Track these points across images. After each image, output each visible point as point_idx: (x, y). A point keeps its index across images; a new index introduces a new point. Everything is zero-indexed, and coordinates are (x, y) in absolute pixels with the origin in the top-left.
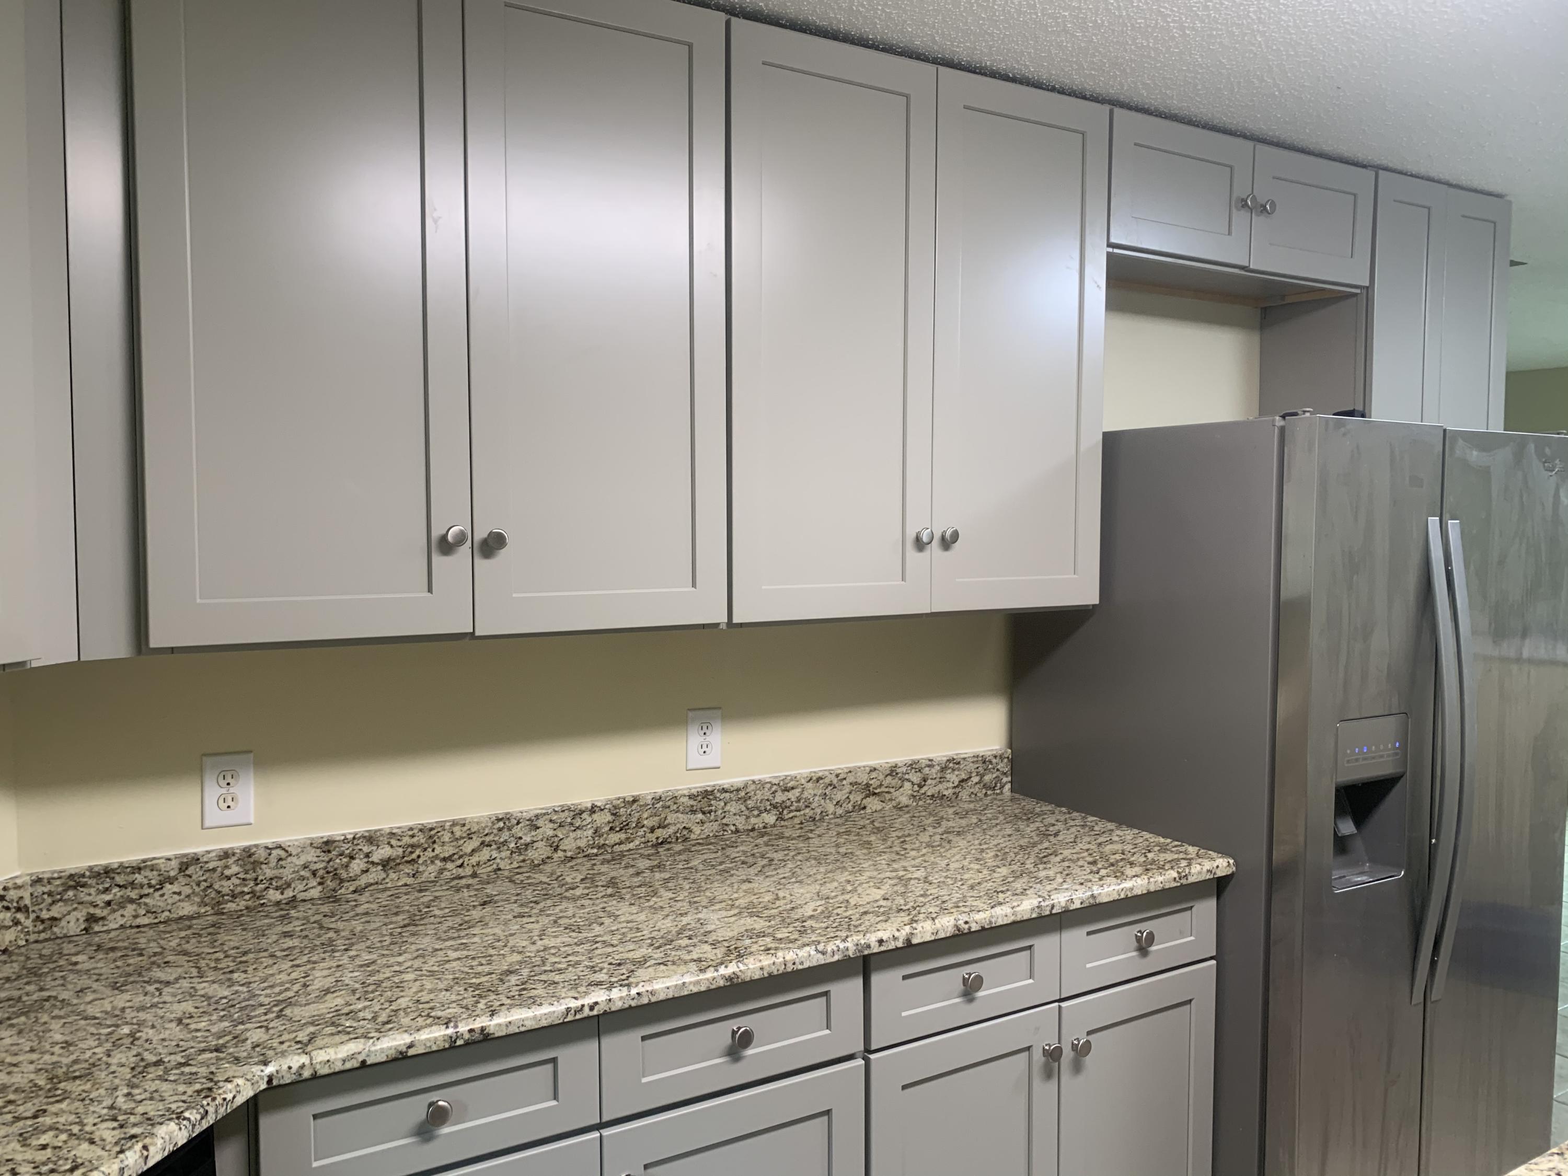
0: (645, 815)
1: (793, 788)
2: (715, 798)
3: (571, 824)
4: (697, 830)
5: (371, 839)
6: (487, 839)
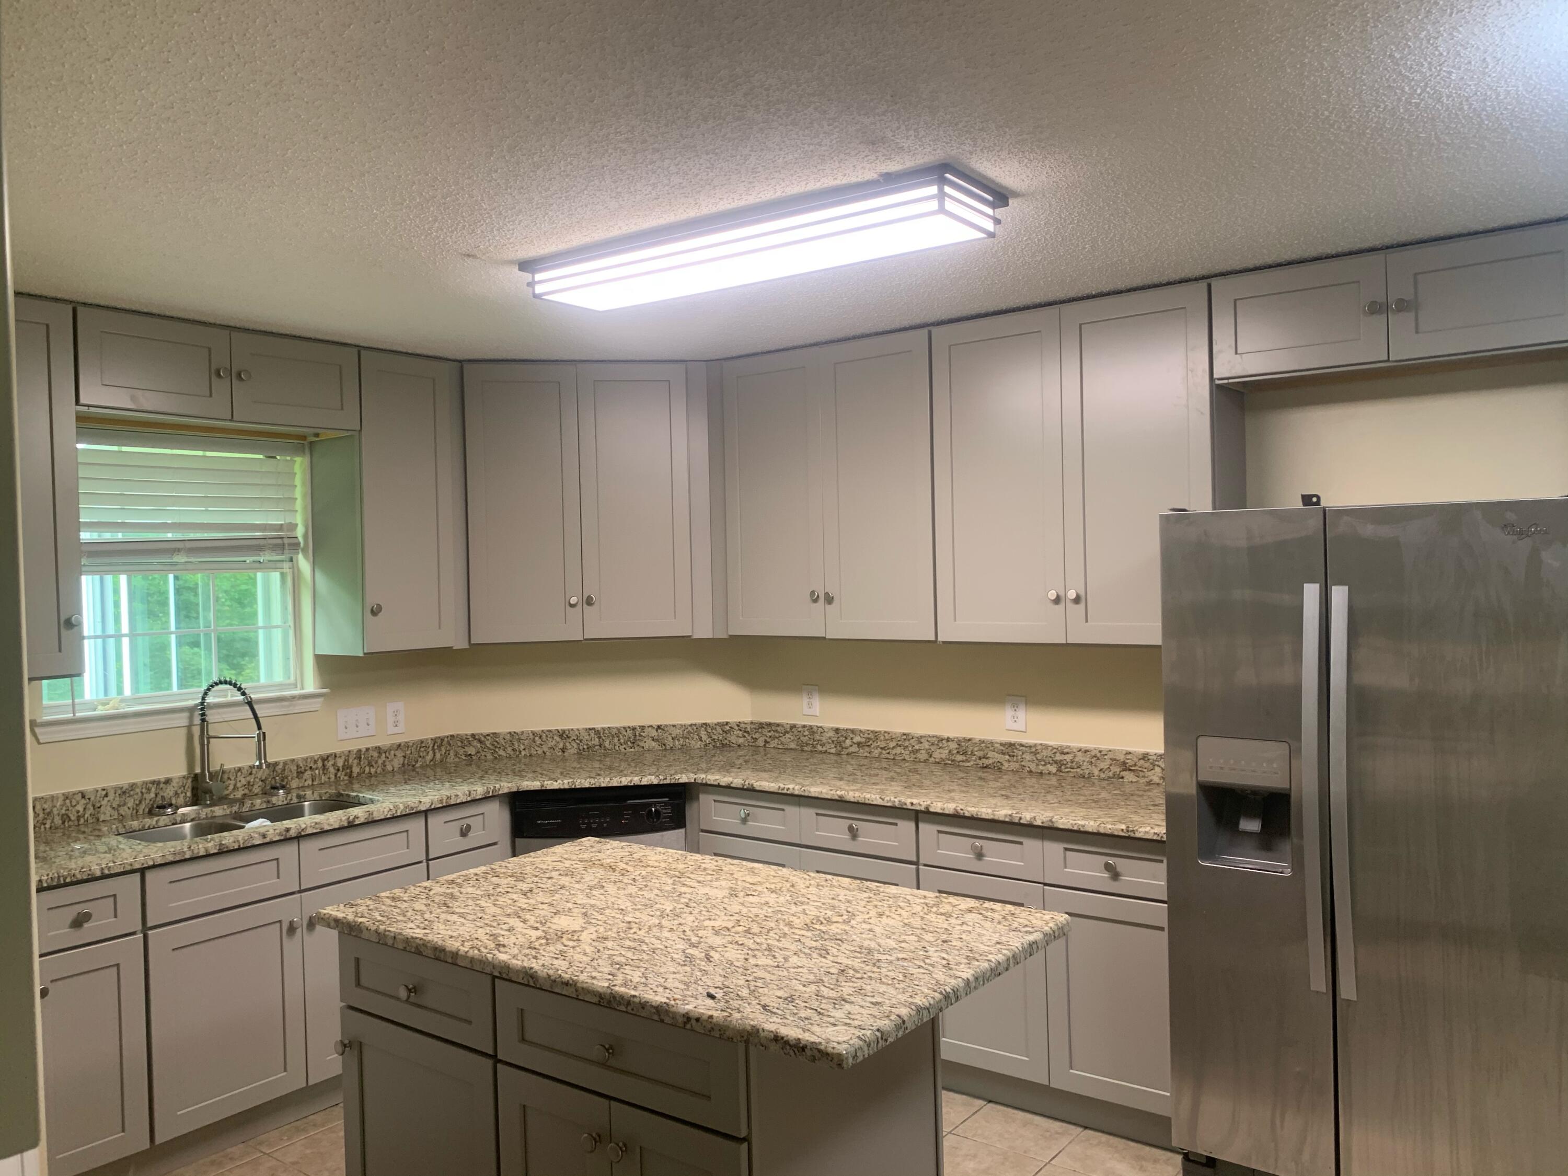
0: (976, 749)
1: (1068, 753)
2: (1016, 749)
3: (938, 745)
4: (1006, 765)
6: (900, 743)
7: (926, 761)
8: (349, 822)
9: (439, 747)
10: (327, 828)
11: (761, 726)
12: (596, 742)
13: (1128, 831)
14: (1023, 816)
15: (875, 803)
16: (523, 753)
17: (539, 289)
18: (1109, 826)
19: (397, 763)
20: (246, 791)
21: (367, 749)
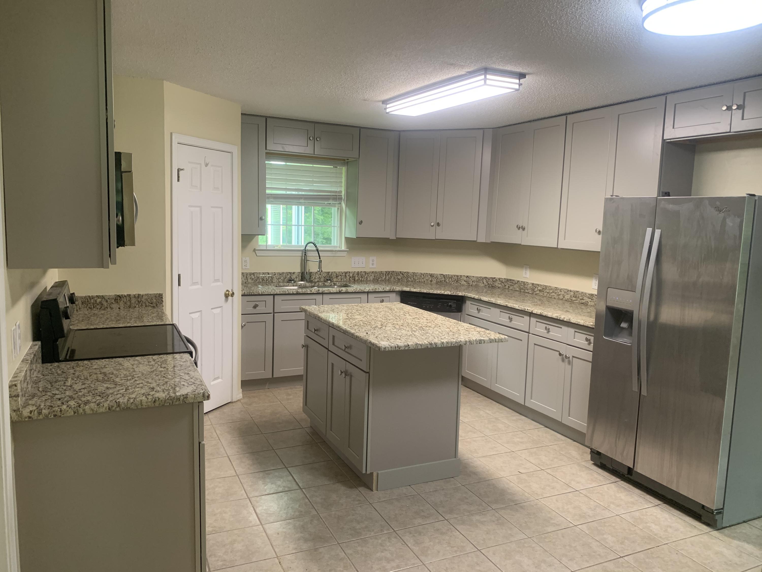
0: (580, 296)
2: (594, 296)
3: (567, 293)
4: (590, 303)
5: (538, 285)
6: (554, 291)
7: (562, 299)
8: (339, 291)
9: (388, 275)
10: (332, 292)
11: (508, 280)
12: (443, 279)
13: (593, 325)
14: (561, 317)
15: (516, 308)
16: (417, 280)
17: (388, 110)
18: (587, 323)
19: (372, 278)
20: (319, 280)
21: (361, 272)
